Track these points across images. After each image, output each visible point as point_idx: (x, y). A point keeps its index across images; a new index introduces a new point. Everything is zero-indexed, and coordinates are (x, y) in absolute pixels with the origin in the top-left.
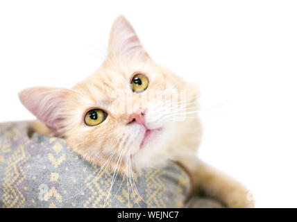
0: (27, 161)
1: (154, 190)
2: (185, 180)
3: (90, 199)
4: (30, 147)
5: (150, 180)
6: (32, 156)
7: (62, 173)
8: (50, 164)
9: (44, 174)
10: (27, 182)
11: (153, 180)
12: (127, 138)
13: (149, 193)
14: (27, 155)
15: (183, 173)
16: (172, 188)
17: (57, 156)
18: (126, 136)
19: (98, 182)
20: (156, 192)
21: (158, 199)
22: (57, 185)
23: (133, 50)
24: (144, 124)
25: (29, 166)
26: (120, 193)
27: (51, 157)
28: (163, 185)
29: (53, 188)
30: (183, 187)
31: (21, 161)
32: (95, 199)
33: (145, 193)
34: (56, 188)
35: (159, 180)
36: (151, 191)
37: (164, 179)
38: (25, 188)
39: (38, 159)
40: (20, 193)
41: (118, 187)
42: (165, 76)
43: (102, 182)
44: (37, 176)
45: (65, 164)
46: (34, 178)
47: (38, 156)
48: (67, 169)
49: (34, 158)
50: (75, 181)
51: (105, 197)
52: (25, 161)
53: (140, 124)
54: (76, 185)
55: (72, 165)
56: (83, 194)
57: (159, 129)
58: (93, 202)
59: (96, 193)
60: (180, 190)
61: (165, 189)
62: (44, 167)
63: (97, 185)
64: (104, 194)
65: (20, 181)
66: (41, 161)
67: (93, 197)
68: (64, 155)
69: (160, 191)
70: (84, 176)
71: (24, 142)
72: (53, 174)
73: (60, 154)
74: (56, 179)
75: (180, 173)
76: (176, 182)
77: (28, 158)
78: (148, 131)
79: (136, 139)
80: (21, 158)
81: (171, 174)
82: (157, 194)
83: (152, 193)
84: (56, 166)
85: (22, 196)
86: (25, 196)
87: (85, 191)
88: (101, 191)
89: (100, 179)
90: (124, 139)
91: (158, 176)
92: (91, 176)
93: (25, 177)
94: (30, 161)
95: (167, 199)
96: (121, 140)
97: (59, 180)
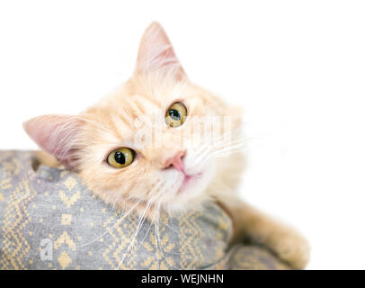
0: (33, 200)
1: (188, 235)
2: (226, 224)
3: (110, 246)
4: (36, 182)
5: (184, 223)
6: (39, 193)
7: (76, 214)
8: (62, 203)
9: (54, 215)
10: (33, 226)
11: (187, 223)
12: (162, 185)
13: (182, 240)
14: (32, 193)
15: (225, 215)
16: (210, 233)
17: (69, 194)
18: (160, 183)
19: (121, 226)
20: (191, 238)
21: (193, 247)
22: (69, 230)
23: (165, 67)
24: (183, 171)
25: (34, 206)
26: (147, 240)
27: (62, 195)
28: (200, 230)
29: (65, 233)
30: (224, 232)
31: (24, 200)
32: (117, 247)
33: (178, 240)
34: (69, 234)
35: (194, 224)
36: (185, 237)
37: (201, 223)
38: (31, 233)
39: (46, 198)
40: (23, 239)
41: (145, 232)
42: (205, 102)
43: (125, 225)
44: (45, 218)
45: (79, 204)
46: (41, 220)
47: (47, 194)
48: (82, 210)
49: (41, 196)
50: (92, 224)
51: (128, 244)
52: (29, 199)
53: (178, 170)
54: (93, 229)
55: (89, 206)
56: (102, 240)
57: (200, 174)
58: (114, 251)
59: (117, 240)
60: (220, 235)
61: (202, 234)
62: (54, 208)
63: (119, 230)
64: (127, 241)
65: (24, 225)
66: (50, 200)
67: (114, 244)
68: (78, 192)
69: (196, 237)
70: (103, 219)
71: (28, 177)
72: (64, 216)
73: (74, 191)
74: (68, 222)
75: (221, 215)
76: (216, 226)
77: (33, 196)
78: (187, 177)
79: (172, 186)
80: (26, 196)
81: (210, 216)
82: (192, 241)
83: (186, 240)
84: (69, 206)
85: (26, 243)
86: (30, 243)
87: (104, 237)
88: (124, 237)
89: (123, 222)
90: (158, 185)
91: (194, 218)
92: (112, 218)
93: (30, 219)
94: (35, 200)
95: (205, 247)
96: (153, 185)
97: (72, 223)
